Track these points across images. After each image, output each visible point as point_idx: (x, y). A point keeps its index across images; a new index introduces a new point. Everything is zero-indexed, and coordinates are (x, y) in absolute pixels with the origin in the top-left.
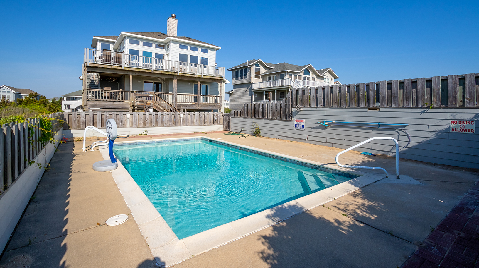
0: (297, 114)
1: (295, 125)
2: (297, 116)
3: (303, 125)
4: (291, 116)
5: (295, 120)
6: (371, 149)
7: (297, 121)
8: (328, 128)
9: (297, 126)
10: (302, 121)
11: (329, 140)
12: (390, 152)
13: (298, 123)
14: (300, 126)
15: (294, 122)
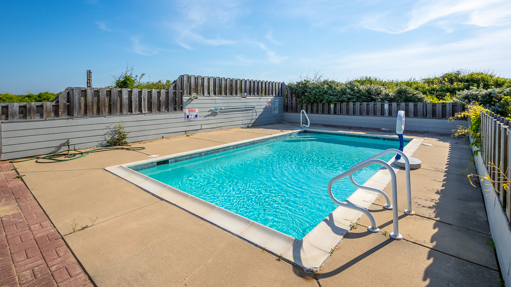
0: (189, 103)
1: (187, 116)
2: (189, 106)
3: (196, 115)
4: (181, 107)
5: (186, 111)
6: (243, 124)
7: (189, 111)
8: (218, 114)
9: (190, 117)
10: (195, 111)
11: (219, 125)
12: (250, 123)
13: (191, 113)
14: (193, 117)
15: (185, 113)
